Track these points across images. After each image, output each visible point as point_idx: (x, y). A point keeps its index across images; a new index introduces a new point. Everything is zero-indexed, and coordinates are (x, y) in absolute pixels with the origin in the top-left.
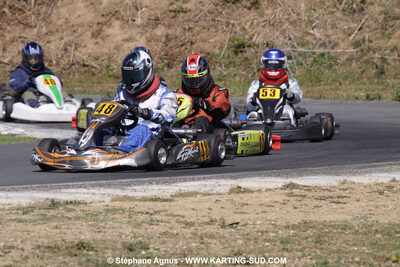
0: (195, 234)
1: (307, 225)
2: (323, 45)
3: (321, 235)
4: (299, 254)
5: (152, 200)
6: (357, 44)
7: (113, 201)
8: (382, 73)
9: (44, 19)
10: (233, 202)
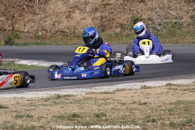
0: (127, 108)
1: (179, 102)
2: (176, 18)
3: (187, 107)
4: (178, 116)
5: (104, 93)
6: (192, 17)
7: (86, 94)
9: (43, 11)
10: (143, 93)
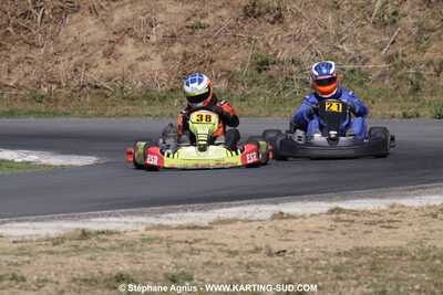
0: (240, 263)
1: (359, 251)
2: (353, 60)
3: (376, 262)
4: (355, 282)
5: (189, 228)
6: (389, 59)
7: (147, 230)
8: (418, 89)
9: (51, 38)
10: (277, 229)
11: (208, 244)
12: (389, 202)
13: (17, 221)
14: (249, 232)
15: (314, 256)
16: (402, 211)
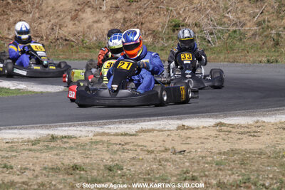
0: (155, 159)
1: (233, 152)
2: (235, 24)
3: (244, 159)
4: (230, 172)
5: (122, 135)
6: (259, 24)
7: (95, 135)
8: (278, 44)
9: (37, 8)
10: (180, 136)
11: (134, 146)
12: (255, 119)
13: (9, 129)
14: (162, 138)
15: (203, 154)
16: (263, 125)
